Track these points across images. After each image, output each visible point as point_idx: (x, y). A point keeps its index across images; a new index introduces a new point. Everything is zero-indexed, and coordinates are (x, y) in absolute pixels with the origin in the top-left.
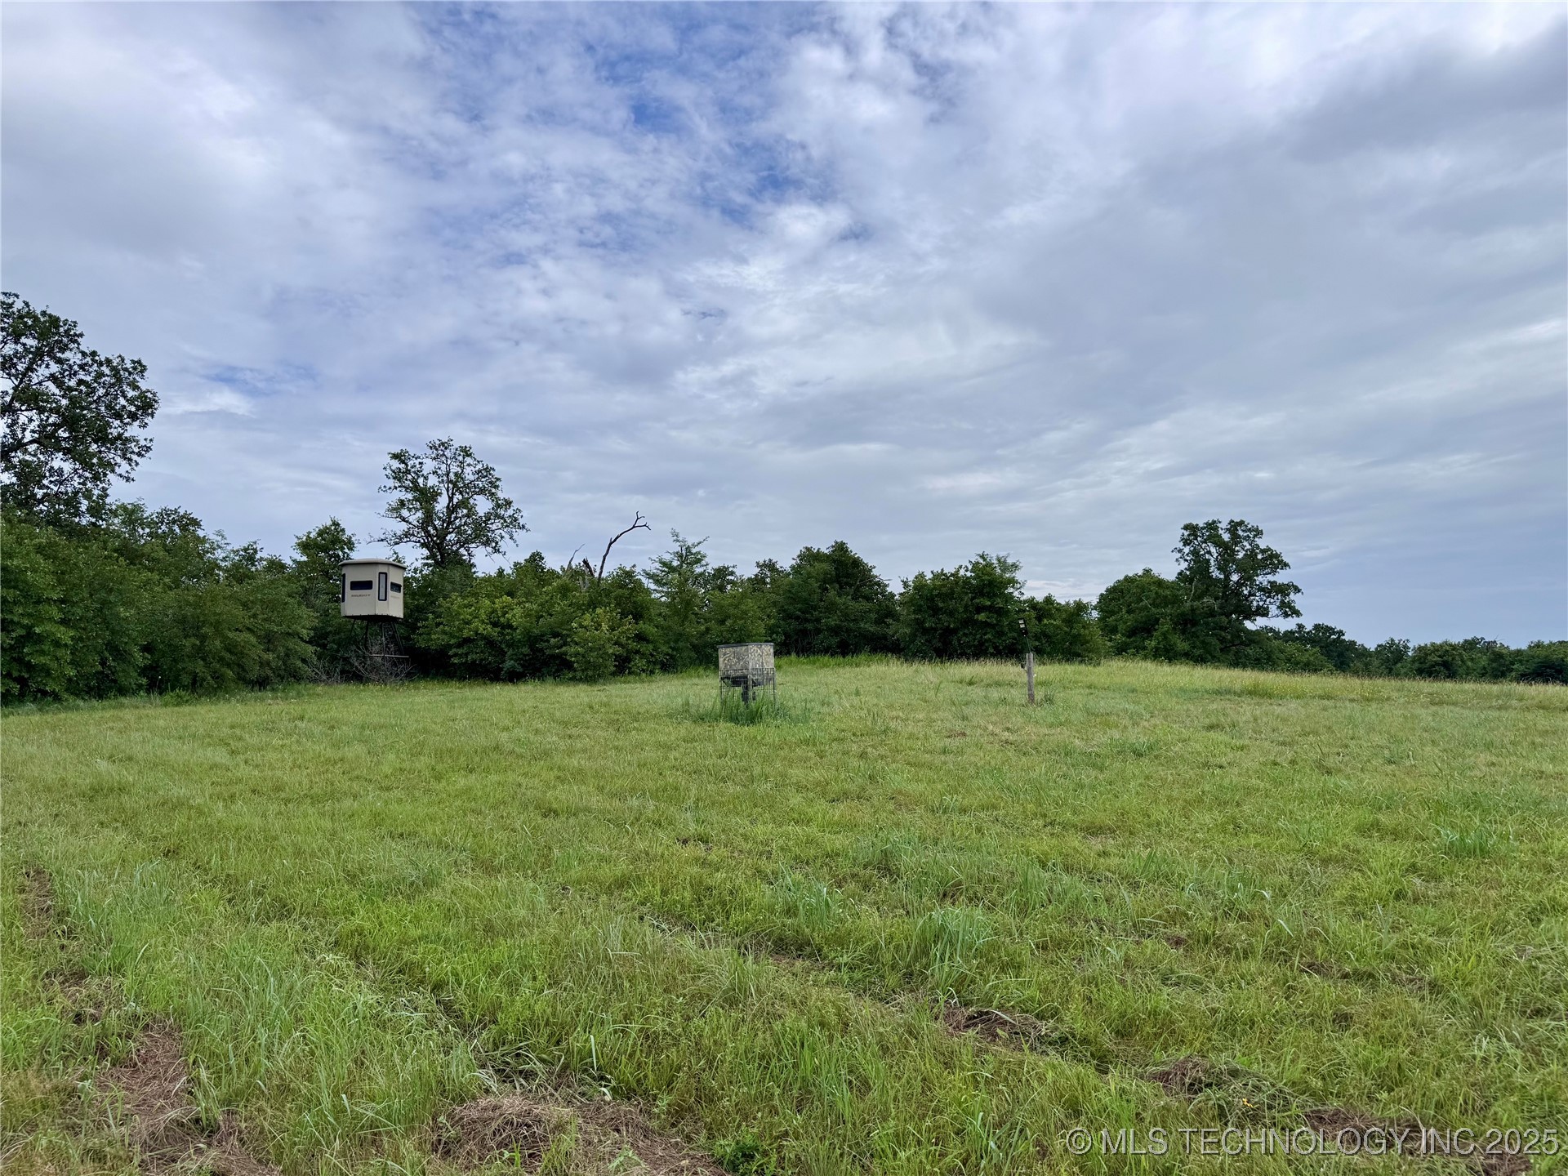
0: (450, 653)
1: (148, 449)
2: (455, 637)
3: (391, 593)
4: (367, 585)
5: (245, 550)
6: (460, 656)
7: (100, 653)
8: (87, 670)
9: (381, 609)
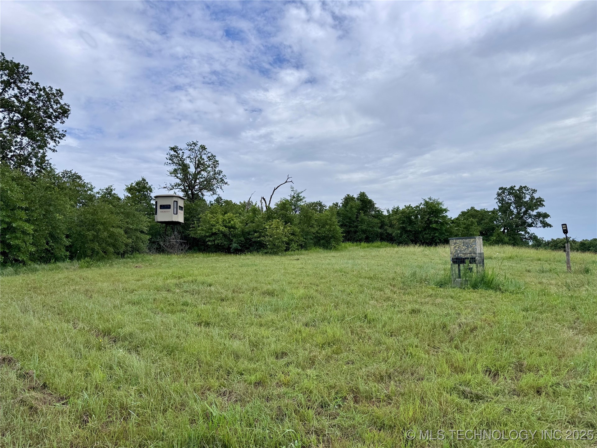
0: (207, 240)
1: (64, 136)
2: (208, 232)
3: (179, 211)
4: (168, 207)
5: (107, 189)
6: (211, 241)
7: (46, 238)
8: (40, 248)
9: (175, 218)
